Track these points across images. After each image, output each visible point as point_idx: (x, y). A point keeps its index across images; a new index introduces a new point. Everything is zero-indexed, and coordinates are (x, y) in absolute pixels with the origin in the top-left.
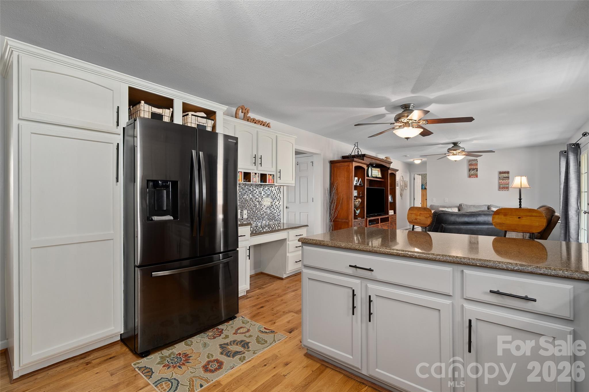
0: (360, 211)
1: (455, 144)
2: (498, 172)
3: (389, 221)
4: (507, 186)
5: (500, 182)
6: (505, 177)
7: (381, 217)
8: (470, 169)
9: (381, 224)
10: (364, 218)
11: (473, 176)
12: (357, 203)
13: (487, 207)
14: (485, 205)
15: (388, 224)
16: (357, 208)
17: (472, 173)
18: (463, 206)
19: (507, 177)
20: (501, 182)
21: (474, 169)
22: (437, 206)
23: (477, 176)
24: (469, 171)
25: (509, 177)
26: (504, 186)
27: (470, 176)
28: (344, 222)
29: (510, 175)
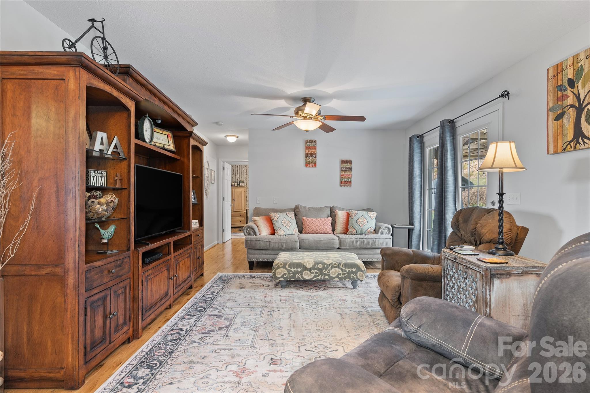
0: (116, 229)
2: (340, 160)
3: (191, 243)
4: (349, 180)
5: (342, 174)
6: (347, 168)
7: (176, 238)
8: (307, 154)
9: (177, 253)
10: (129, 249)
11: (310, 165)
12: (105, 207)
13: (329, 210)
14: (327, 207)
15: (189, 251)
16: (104, 222)
17: (310, 160)
18: (301, 208)
19: (349, 168)
21: (311, 155)
22: (264, 209)
23: (316, 165)
24: (306, 157)
25: (351, 169)
26: (346, 180)
27: (307, 165)
28: (47, 275)
29: (353, 166)
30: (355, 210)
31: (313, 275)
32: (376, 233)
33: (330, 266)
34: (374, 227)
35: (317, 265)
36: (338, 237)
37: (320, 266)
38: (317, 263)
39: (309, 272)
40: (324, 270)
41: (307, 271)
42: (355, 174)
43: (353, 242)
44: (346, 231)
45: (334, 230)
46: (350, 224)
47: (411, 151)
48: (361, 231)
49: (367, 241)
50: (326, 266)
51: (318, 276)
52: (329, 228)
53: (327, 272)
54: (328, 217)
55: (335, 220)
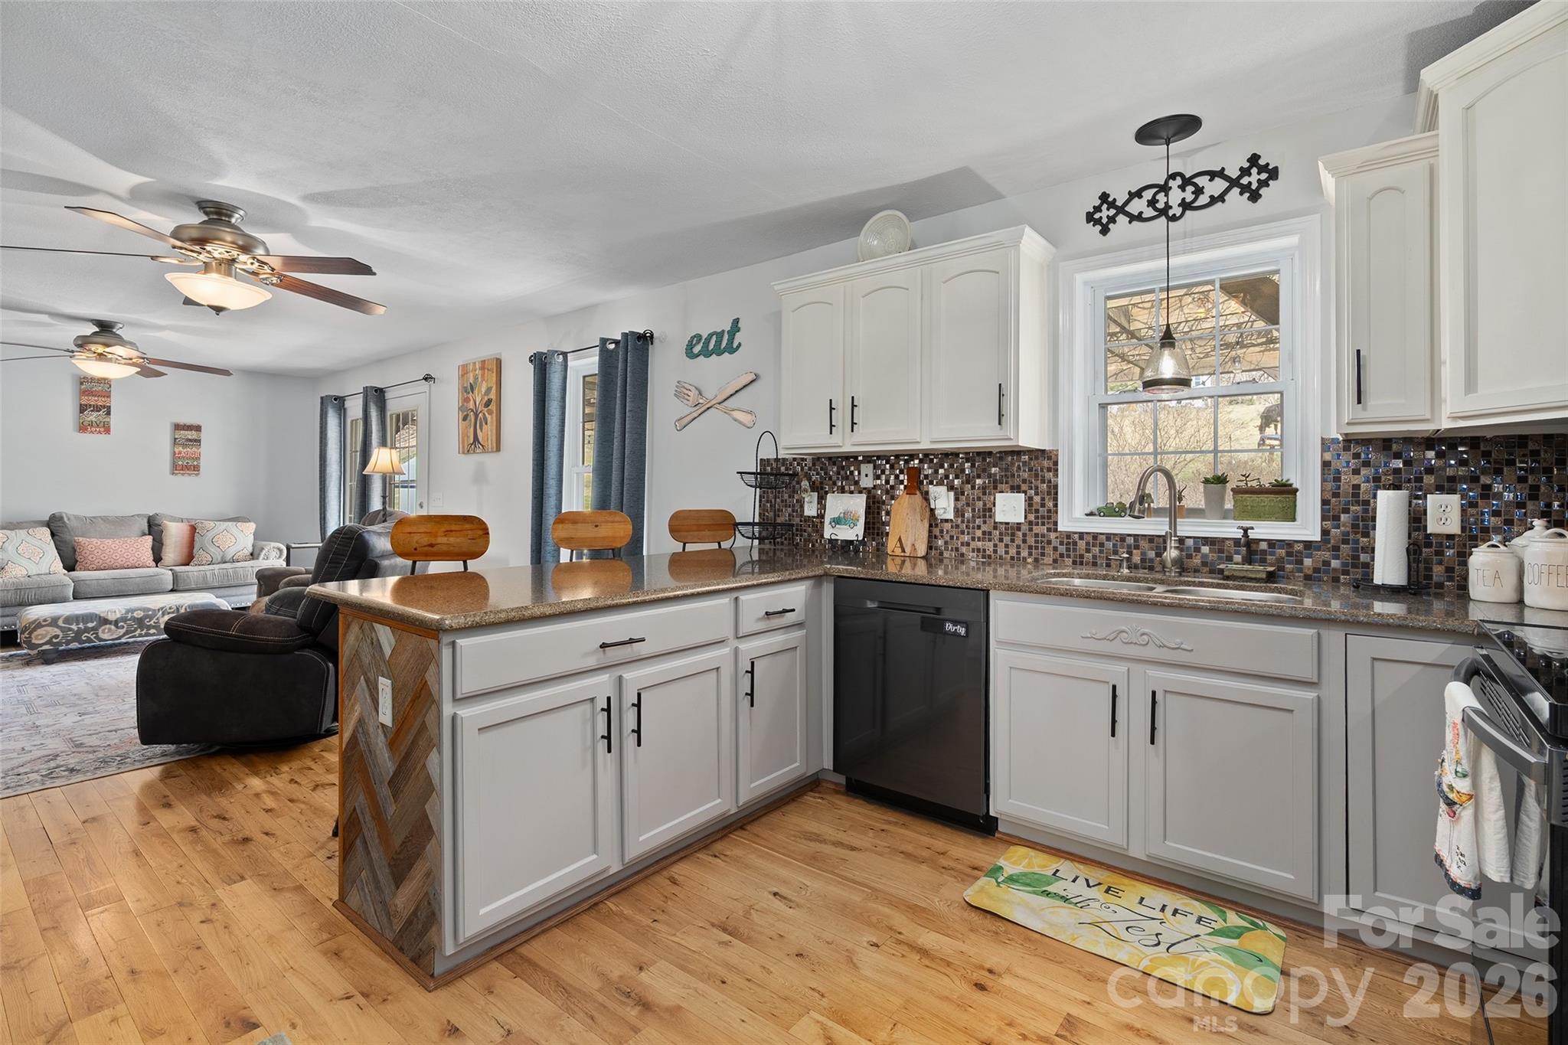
1: (105, 328)
2: (171, 423)
4: (195, 463)
5: (177, 450)
6: (190, 440)
8: (85, 405)
11: (93, 429)
13: (146, 520)
14: (139, 515)
17: (92, 418)
18: (67, 520)
19: (196, 441)
20: (180, 453)
21: (97, 409)
23: (107, 430)
24: (82, 412)
25: (199, 441)
26: (188, 463)
27: (83, 428)
29: (204, 436)
30: (209, 520)
31: (122, 631)
32: (253, 559)
33: (161, 612)
34: (250, 549)
35: (132, 613)
36: (171, 570)
37: (137, 614)
38: (128, 611)
39: (113, 627)
40: (148, 620)
41: (108, 626)
42: (209, 451)
43: (205, 577)
44: (189, 559)
45: (158, 559)
46: (197, 546)
47: (324, 420)
48: (222, 558)
49: (235, 573)
50: (150, 613)
51: (135, 630)
52: (148, 556)
53: (154, 622)
54: (144, 534)
55: (161, 540)
